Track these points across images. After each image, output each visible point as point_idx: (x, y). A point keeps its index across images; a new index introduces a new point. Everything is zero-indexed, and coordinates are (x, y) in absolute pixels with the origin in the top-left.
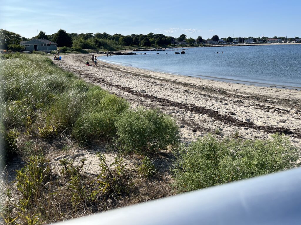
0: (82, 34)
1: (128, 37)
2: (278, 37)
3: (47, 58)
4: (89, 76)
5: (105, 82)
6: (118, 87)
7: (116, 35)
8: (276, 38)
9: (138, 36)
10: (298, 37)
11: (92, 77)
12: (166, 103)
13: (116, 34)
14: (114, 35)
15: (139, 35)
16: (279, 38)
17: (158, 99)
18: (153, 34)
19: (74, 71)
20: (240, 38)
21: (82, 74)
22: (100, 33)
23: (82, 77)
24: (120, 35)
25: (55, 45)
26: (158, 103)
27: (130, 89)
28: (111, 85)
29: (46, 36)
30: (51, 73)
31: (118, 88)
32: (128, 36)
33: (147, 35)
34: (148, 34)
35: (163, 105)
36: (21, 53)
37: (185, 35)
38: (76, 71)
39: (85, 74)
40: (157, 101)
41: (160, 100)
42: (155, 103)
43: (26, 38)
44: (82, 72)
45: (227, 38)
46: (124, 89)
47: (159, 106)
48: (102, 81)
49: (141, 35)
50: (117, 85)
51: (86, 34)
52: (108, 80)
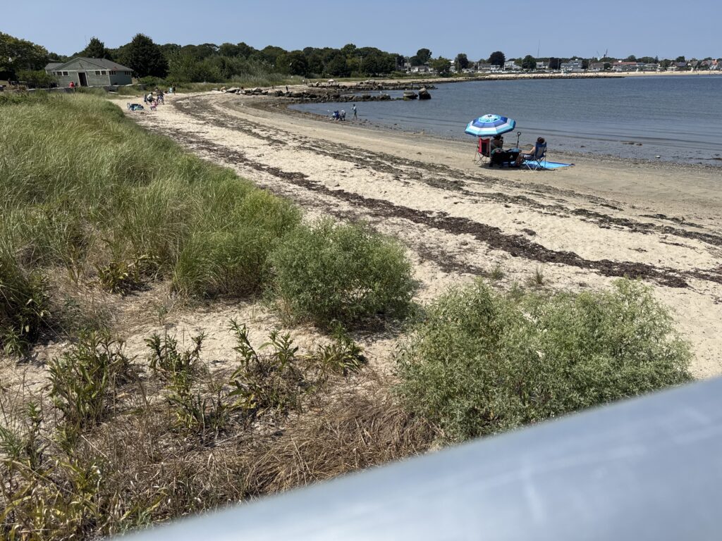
0: (189, 46)
1: (296, 55)
2: (637, 58)
3: (111, 104)
4: (208, 145)
5: (246, 160)
6: (276, 172)
7: (269, 50)
8: (632, 59)
9: (320, 52)
10: (683, 58)
11: (215, 148)
12: (384, 209)
13: (270, 48)
14: (263, 48)
15: (322, 50)
16: (640, 60)
17: (367, 200)
18: (355, 46)
19: (174, 135)
20: (553, 58)
21: (191, 142)
22: (231, 45)
23: (191, 147)
24: (278, 49)
25: (126, 72)
26: (366, 209)
27: (302, 176)
28: (259, 167)
29: (107, 49)
30: (119, 139)
31: (276, 175)
32: (296, 51)
33: (340, 49)
34: (343, 47)
35: (376, 215)
36: (49, 92)
37: (428, 51)
38: (177, 132)
39: (198, 142)
40: (364, 206)
41: (371, 203)
42: (359, 210)
43: (58, 55)
44: (193, 136)
45: (523, 58)
46: (289, 177)
47: (368, 216)
48: (239, 158)
49: (327, 48)
50: (272, 169)
51: (200, 46)
52: (251, 155)
